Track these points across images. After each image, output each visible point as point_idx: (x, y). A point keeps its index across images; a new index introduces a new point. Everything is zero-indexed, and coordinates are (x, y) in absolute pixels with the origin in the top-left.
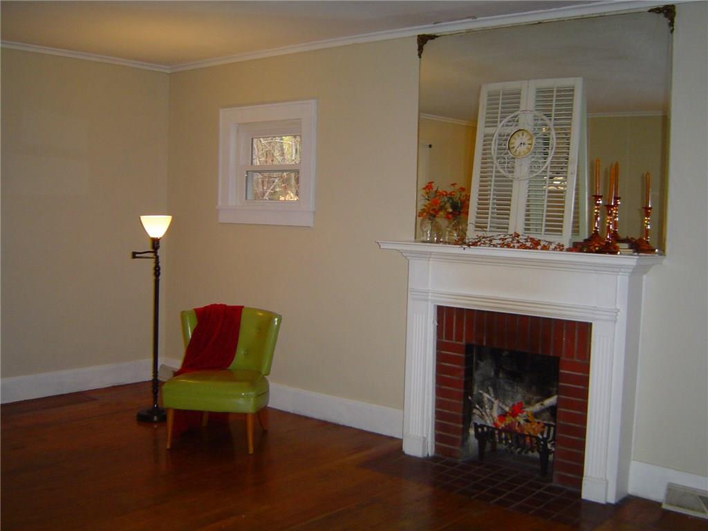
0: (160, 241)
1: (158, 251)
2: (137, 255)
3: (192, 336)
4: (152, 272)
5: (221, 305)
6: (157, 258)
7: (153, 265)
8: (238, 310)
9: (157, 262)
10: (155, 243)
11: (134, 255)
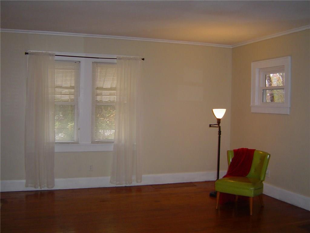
0: (221, 120)
1: (220, 124)
2: (211, 126)
3: (232, 161)
4: (217, 133)
5: (246, 148)
6: (220, 127)
7: (218, 130)
8: (252, 151)
9: (220, 129)
10: (219, 121)
11: (210, 126)
